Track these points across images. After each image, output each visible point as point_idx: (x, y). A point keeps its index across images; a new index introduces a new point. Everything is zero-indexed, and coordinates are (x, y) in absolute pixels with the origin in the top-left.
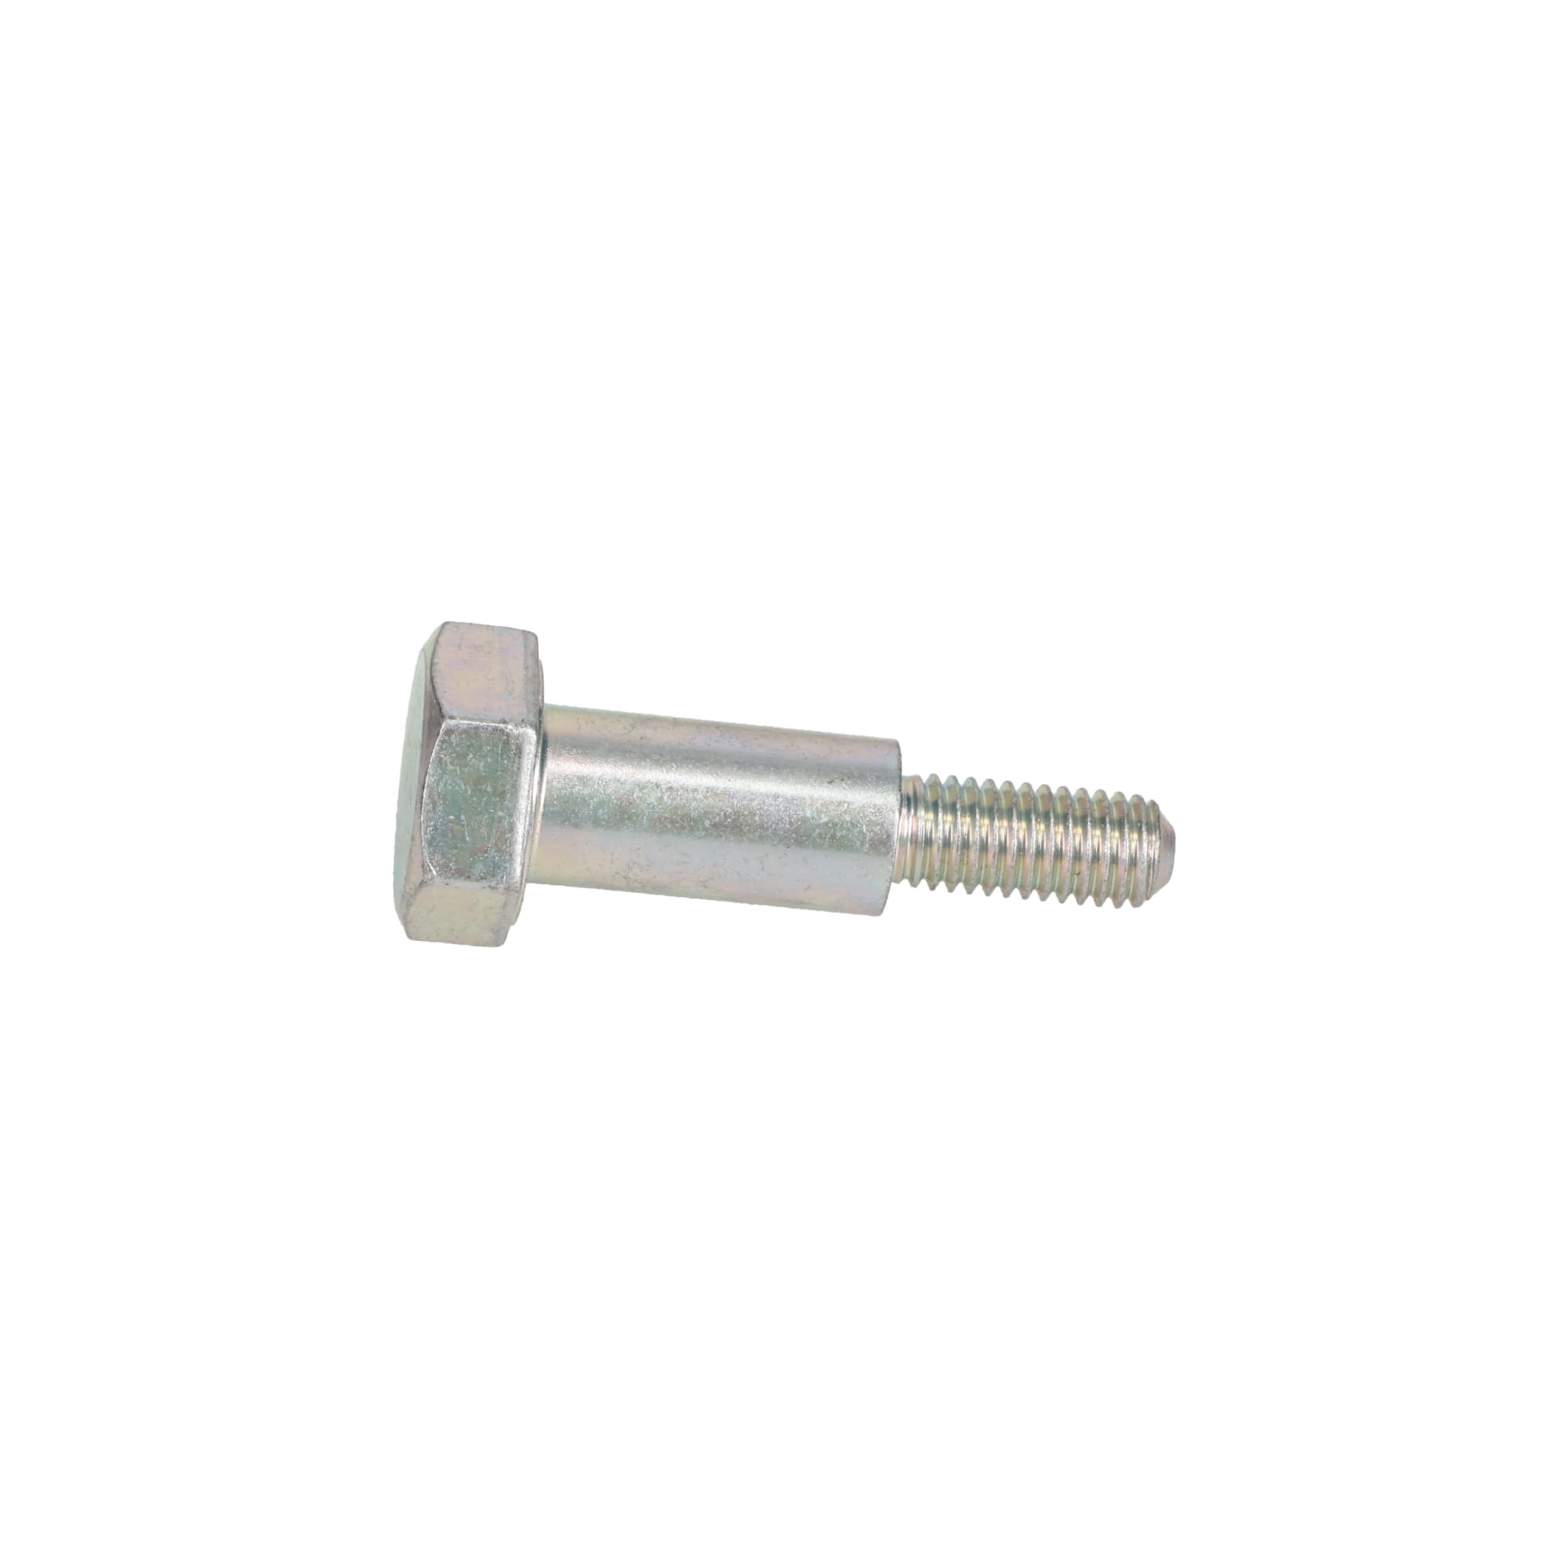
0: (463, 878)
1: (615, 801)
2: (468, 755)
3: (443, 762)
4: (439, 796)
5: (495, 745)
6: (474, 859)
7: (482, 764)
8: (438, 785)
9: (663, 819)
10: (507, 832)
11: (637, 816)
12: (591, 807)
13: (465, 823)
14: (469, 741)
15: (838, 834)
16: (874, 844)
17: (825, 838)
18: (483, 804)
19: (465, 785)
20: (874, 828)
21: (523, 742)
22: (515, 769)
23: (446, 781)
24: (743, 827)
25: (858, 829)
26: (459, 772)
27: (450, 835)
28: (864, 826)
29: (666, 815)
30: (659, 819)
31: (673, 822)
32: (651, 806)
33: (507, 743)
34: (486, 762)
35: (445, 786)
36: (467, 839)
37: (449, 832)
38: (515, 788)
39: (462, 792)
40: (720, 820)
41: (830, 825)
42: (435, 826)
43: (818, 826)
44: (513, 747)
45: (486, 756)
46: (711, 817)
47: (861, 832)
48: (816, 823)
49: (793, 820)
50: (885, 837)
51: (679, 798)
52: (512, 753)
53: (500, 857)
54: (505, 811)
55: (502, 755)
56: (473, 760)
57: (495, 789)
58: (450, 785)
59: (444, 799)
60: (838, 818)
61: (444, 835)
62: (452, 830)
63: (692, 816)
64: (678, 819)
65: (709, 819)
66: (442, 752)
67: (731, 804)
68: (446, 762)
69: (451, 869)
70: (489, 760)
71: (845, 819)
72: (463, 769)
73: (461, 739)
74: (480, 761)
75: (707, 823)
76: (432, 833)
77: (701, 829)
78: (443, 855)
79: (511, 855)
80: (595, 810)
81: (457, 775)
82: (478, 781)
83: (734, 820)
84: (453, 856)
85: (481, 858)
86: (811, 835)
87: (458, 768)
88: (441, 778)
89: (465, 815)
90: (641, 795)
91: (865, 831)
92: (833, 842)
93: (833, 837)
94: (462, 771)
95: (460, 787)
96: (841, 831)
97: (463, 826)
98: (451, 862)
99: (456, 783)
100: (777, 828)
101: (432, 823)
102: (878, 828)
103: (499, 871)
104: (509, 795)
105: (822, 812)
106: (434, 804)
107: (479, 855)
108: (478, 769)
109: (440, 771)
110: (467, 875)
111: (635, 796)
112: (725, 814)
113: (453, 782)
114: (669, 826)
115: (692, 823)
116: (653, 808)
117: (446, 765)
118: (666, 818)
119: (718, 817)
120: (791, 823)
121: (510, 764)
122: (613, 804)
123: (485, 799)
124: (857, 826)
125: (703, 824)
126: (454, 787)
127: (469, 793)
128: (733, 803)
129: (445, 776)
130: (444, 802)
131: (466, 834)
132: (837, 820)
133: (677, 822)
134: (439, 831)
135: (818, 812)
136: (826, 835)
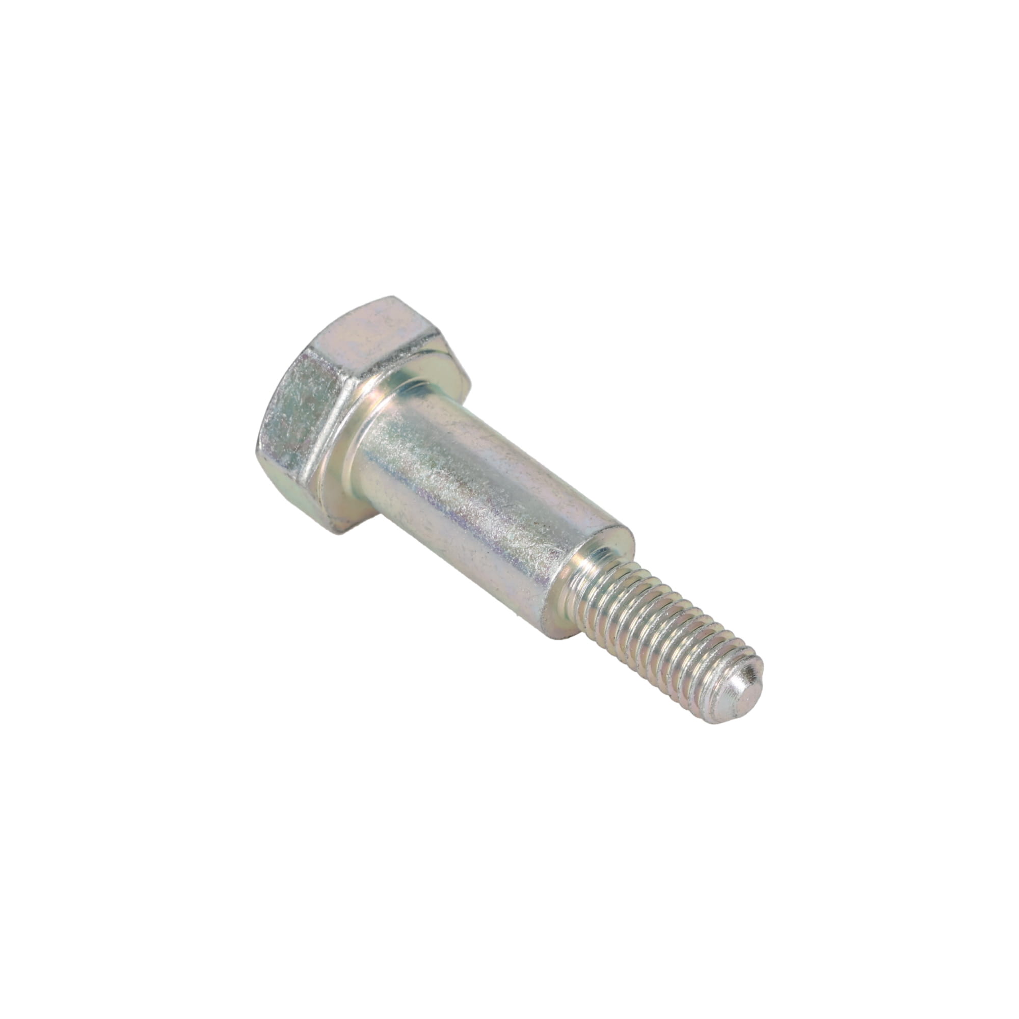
0: (275, 460)
1: (402, 463)
2: (310, 378)
3: (294, 375)
4: (283, 397)
5: (327, 380)
6: (286, 451)
7: (315, 388)
8: (285, 388)
9: (424, 491)
10: (311, 443)
11: (411, 481)
12: (387, 459)
13: (290, 423)
14: (314, 368)
15: (520, 560)
16: (538, 579)
17: (511, 559)
18: (305, 416)
19: (300, 398)
20: (542, 568)
21: (344, 387)
22: (332, 403)
23: (291, 389)
24: (467, 523)
25: (533, 563)
26: (300, 386)
27: (279, 427)
28: (537, 563)
29: (427, 490)
30: (422, 489)
31: (429, 497)
32: (421, 478)
33: (335, 382)
34: (318, 389)
35: (289, 391)
36: (288, 435)
37: (279, 424)
38: (327, 416)
39: (297, 401)
40: (456, 510)
41: (518, 551)
42: (273, 415)
43: (510, 548)
44: (337, 387)
45: (320, 384)
46: (452, 506)
47: (534, 566)
48: (510, 545)
49: (498, 535)
50: (546, 578)
51: (440, 482)
52: (335, 391)
53: (301, 458)
54: (316, 428)
55: (329, 389)
56: (311, 383)
57: (316, 411)
58: (292, 393)
59: (285, 401)
60: (525, 549)
61: (276, 426)
62: (281, 424)
63: (441, 498)
64: (433, 496)
65: (450, 506)
66: (296, 368)
67: (467, 504)
68: (295, 376)
69: (271, 450)
70: (320, 388)
71: (528, 553)
72: (304, 386)
73: (310, 365)
74: (315, 386)
75: (448, 509)
76: (270, 419)
77: (443, 511)
78: (270, 438)
79: (307, 460)
80: (389, 462)
81: (298, 388)
82: (309, 399)
83: (464, 516)
84: (276, 442)
85: (290, 453)
86: (504, 551)
87: (301, 384)
88: (289, 385)
89: (293, 417)
90: (419, 468)
91: (536, 567)
92: (515, 564)
93: (517, 560)
94: (302, 387)
95: (297, 398)
96: (523, 559)
97: (288, 424)
98: (272, 445)
99: (296, 394)
100: (486, 535)
101: (272, 413)
102: (545, 569)
103: (296, 467)
104: (322, 419)
105: (518, 539)
106: (279, 400)
107: (291, 450)
108: (312, 391)
109: (290, 380)
110: (278, 459)
111: (415, 466)
112: (461, 508)
113: (295, 391)
114: (426, 498)
115: (439, 504)
116: (422, 480)
117: (295, 378)
118: (426, 492)
119: (456, 508)
120: (496, 537)
121: (330, 398)
122: (400, 464)
123: (308, 413)
124: (533, 560)
125: (446, 508)
126: (294, 395)
127: (301, 404)
128: (469, 504)
129: (292, 385)
130: (285, 403)
131: (288, 431)
132: (524, 550)
133: (431, 498)
134: (274, 420)
135: (515, 538)
136: (513, 556)
